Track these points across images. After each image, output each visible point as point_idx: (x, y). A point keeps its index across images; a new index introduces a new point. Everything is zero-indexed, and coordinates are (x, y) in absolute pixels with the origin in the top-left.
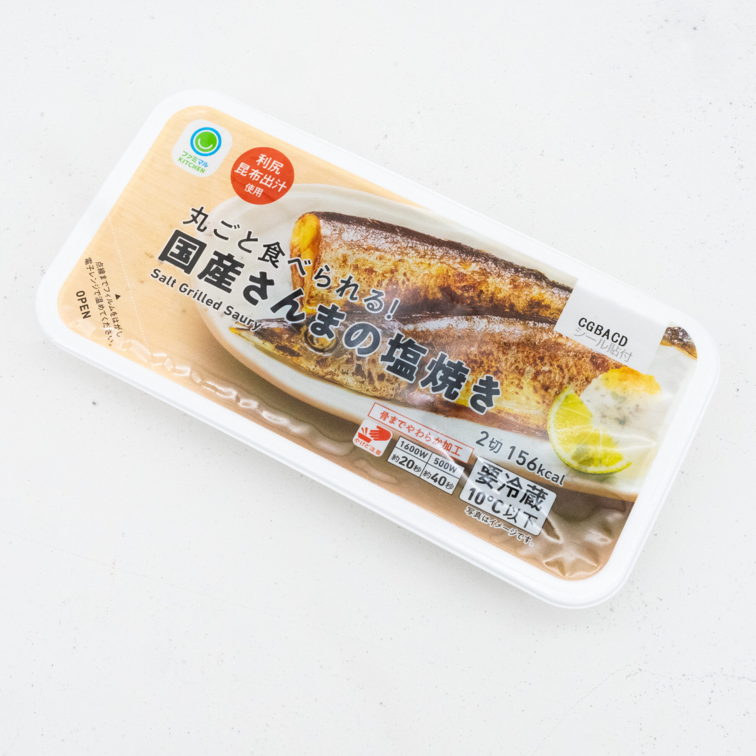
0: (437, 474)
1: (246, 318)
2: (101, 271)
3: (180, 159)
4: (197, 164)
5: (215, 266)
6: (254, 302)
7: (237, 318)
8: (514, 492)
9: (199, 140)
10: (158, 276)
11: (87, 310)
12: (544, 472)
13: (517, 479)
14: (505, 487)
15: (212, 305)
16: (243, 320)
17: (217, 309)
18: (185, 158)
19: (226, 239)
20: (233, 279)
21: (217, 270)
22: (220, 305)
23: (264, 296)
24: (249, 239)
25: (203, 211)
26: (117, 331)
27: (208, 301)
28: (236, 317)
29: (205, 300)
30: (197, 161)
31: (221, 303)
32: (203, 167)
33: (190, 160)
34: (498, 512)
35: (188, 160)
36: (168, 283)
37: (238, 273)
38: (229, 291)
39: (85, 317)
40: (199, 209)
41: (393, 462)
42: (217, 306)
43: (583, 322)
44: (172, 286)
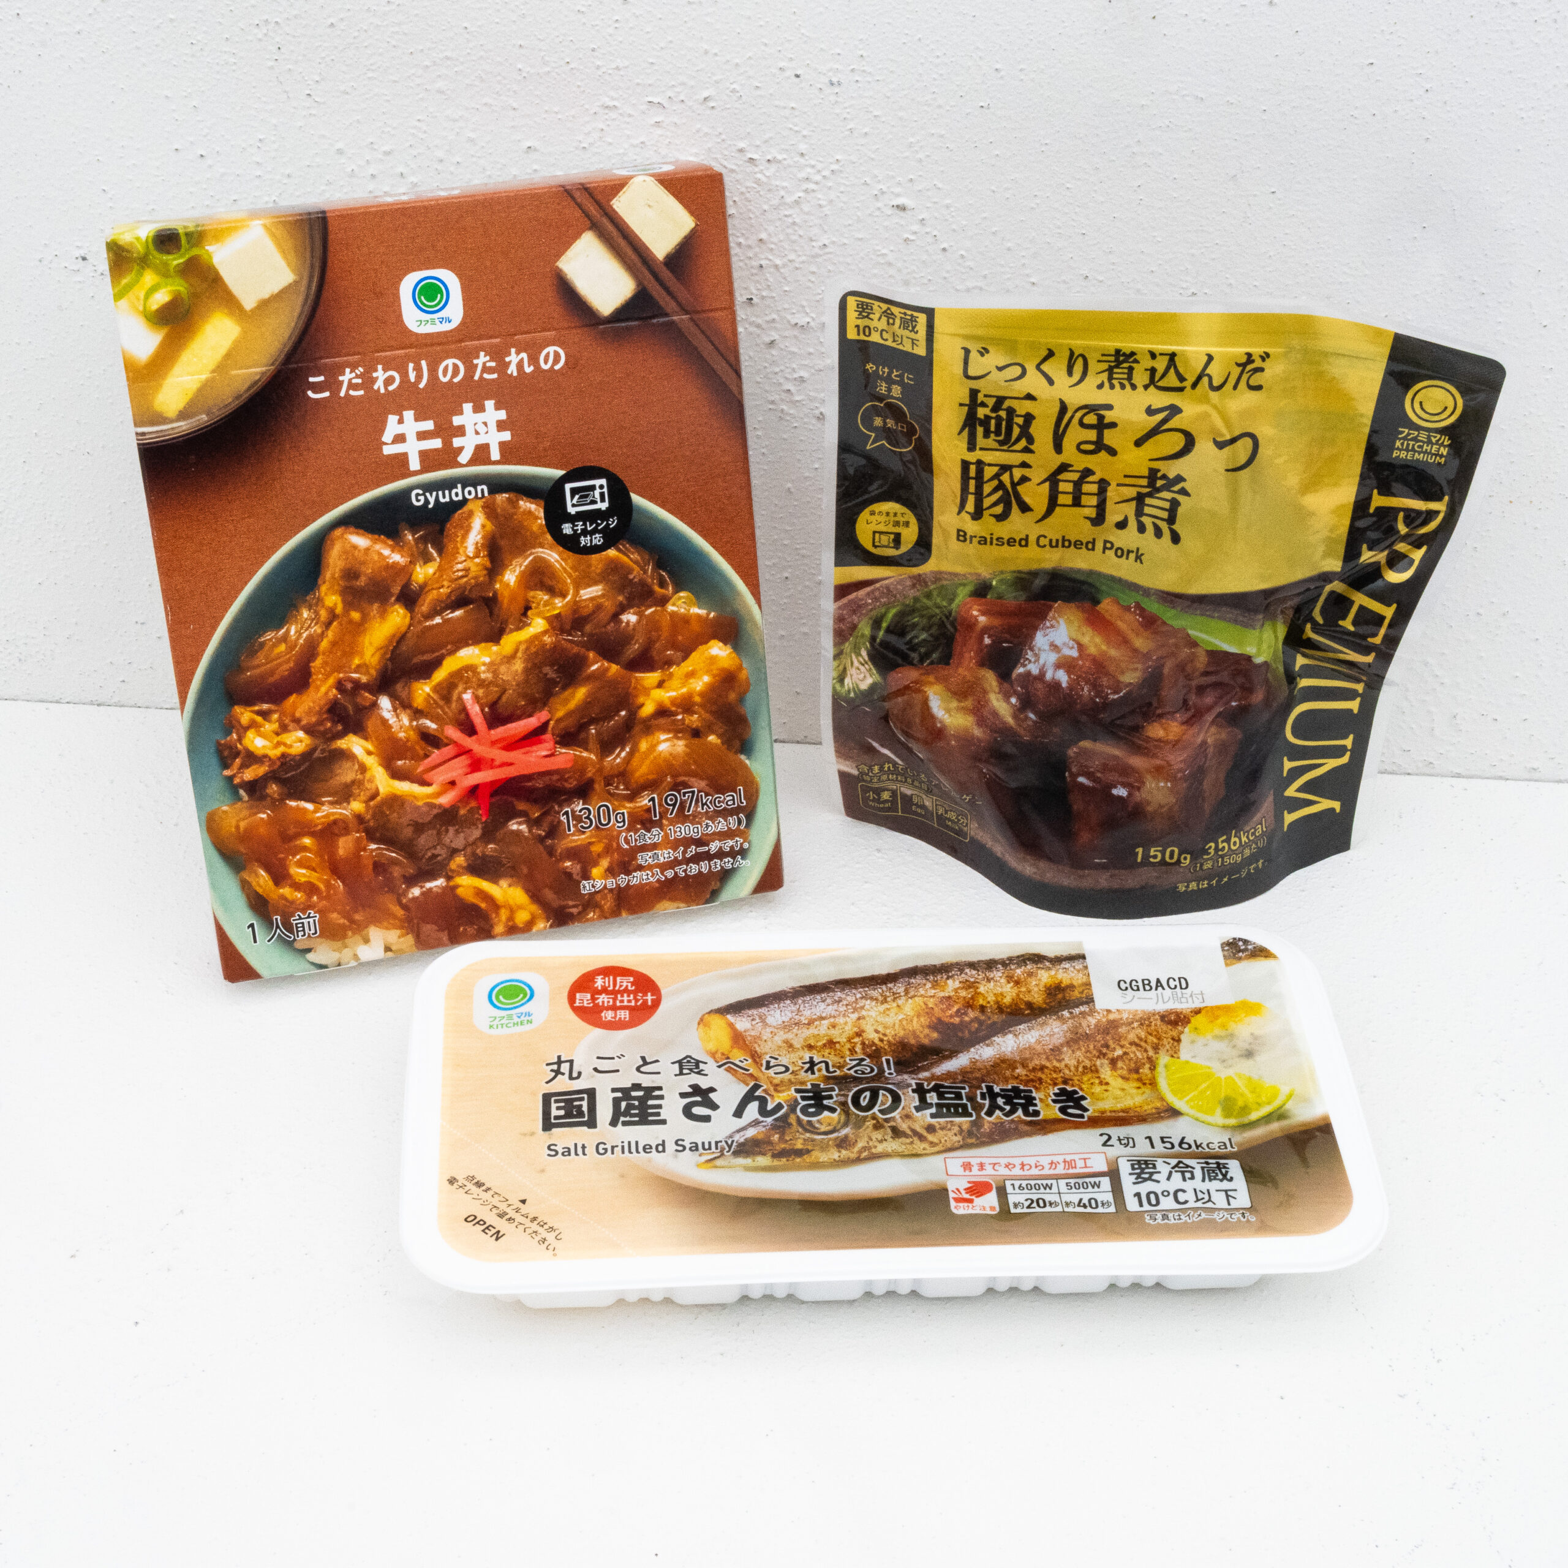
0: (1081, 1200)
1: (710, 1143)
2: (479, 1184)
3: (491, 1027)
4: (516, 1020)
5: (623, 1104)
6: (707, 1119)
7: (697, 1149)
8: (1188, 1175)
9: (501, 997)
10: (557, 1153)
11: (494, 1231)
12: (1204, 1145)
13: (1180, 1162)
14: (1174, 1174)
15: (654, 1150)
16: (707, 1146)
17: (664, 1151)
18: (495, 1023)
19: (618, 1071)
20: (660, 1107)
21: (630, 1107)
22: (663, 1144)
23: (714, 1107)
24: (645, 1062)
25: (563, 1059)
26: (553, 1234)
27: (644, 1149)
28: (695, 1148)
29: (641, 1149)
30: (515, 1017)
31: (664, 1141)
32: (527, 1018)
33: (504, 1021)
34: (1186, 1202)
35: (503, 1022)
36: (576, 1154)
37: (661, 1097)
38: (664, 1122)
39: (497, 1239)
40: (556, 1060)
41: (1019, 1210)
42: (660, 1148)
43: (1123, 986)
44: (584, 1154)
